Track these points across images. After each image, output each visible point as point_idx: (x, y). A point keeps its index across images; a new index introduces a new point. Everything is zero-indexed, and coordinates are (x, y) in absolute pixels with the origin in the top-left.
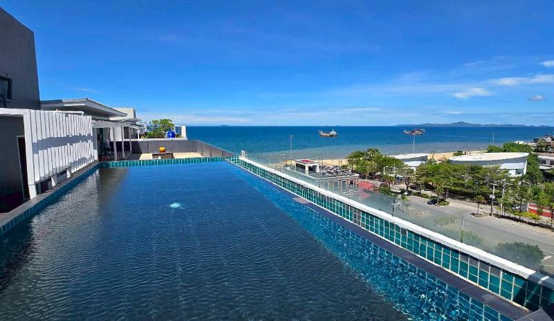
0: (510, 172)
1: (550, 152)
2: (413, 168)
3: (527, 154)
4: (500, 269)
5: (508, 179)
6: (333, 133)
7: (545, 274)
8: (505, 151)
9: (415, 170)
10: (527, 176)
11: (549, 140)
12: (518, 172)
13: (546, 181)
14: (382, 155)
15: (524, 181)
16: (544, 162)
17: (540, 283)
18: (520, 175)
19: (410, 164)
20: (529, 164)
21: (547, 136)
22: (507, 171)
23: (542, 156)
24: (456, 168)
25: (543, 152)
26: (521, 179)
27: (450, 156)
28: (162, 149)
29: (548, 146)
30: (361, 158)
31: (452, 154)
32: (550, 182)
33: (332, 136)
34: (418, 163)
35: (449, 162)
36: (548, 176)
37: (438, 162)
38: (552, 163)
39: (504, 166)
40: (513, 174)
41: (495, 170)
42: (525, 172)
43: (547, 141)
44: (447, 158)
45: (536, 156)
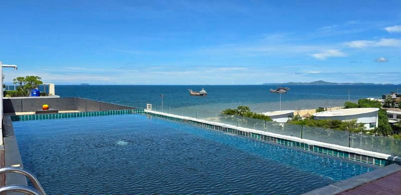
0: (365, 125)
1: (396, 107)
2: (281, 124)
3: (378, 109)
4: (373, 157)
5: (364, 132)
6: (203, 91)
7: (396, 156)
8: (359, 107)
9: (283, 126)
10: (379, 129)
11: (394, 96)
12: (372, 125)
13: (394, 133)
14: (252, 113)
15: (377, 133)
16: (391, 116)
17: (394, 160)
18: (373, 128)
19: (278, 120)
20: (380, 118)
21: (392, 93)
22: (362, 125)
23: (389, 111)
24: (319, 123)
25: (389, 107)
26: (375, 131)
27: (313, 113)
28: (45, 106)
29: (394, 102)
30: (232, 116)
31: (315, 110)
32: (397, 134)
33: (202, 95)
34: (285, 120)
35: (313, 117)
36: (396, 129)
37: (303, 119)
38: (398, 116)
39: (360, 121)
40: (367, 127)
41: (353, 124)
42: (377, 126)
43: (393, 97)
44: (311, 114)
45: (385, 111)
